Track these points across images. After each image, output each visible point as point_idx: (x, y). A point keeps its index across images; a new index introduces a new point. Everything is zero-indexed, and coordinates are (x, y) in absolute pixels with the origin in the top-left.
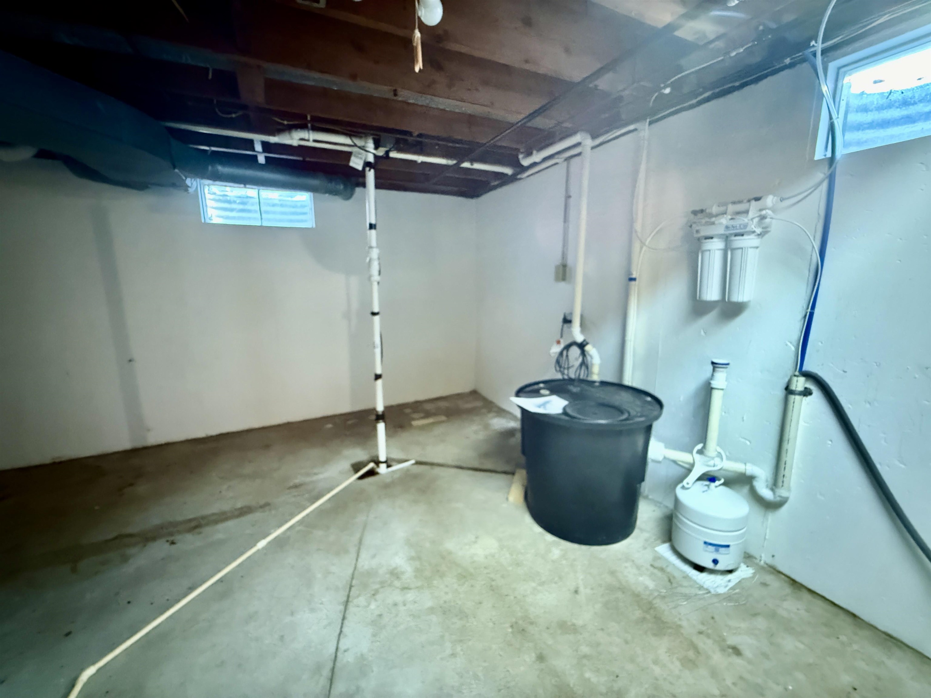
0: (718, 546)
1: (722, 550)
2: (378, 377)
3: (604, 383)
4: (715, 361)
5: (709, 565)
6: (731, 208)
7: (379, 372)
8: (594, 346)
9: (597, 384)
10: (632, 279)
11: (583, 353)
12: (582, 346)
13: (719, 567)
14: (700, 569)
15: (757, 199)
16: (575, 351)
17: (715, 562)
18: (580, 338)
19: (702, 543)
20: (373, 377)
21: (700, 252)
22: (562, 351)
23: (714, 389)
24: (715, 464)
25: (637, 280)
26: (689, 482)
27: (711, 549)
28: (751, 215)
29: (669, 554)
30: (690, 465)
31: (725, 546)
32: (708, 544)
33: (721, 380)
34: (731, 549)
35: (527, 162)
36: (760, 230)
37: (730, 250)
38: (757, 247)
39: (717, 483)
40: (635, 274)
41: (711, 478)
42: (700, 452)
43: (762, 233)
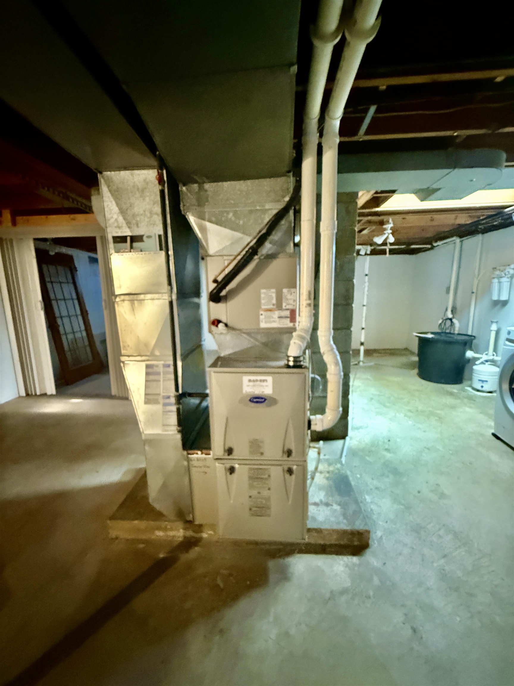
0: (483, 381)
1: (485, 383)
2: (363, 329)
3: (459, 334)
4: (492, 320)
5: (480, 388)
6: (502, 268)
7: (364, 326)
8: (457, 320)
9: (456, 334)
10: (473, 293)
11: (452, 322)
12: (451, 319)
13: (484, 389)
14: (478, 391)
15: (509, 265)
16: (448, 322)
17: (482, 387)
18: (450, 317)
19: (478, 380)
20: (361, 329)
21: (491, 283)
22: (443, 322)
23: (491, 330)
24: (491, 358)
25: (475, 293)
26: (477, 363)
27: (481, 382)
28: (507, 271)
29: (469, 389)
30: (481, 358)
31: (487, 381)
32: (479, 380)
33: (494, 327)
34: (488, 382)
35: (435, 244)
36: (509, 276)
37: (500, 282)
38: (508, 282)
39: (489, 363)
40: (475, 291)
41: (487, 361)
42: (487, 354)
43: (510, 277)
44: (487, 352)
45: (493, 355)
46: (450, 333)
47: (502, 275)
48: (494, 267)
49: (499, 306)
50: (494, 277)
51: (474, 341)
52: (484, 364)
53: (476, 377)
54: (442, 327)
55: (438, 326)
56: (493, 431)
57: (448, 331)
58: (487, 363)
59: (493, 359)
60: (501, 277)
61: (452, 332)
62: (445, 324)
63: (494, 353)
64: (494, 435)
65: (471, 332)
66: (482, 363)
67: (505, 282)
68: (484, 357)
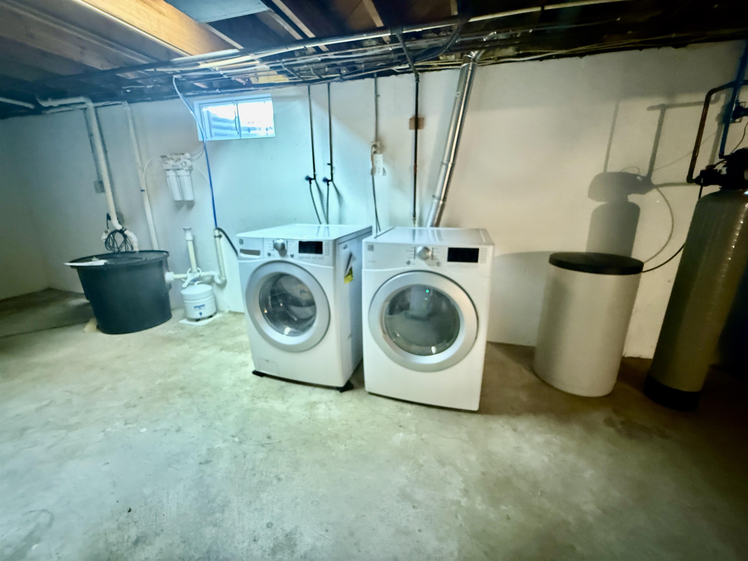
0: (200, 307)
1: (202, 308)
3: (141, 252)
4: (185, 227)
5: (198, 316)
6: (175, 157)
8: (131, 231)
9: (137, 253)
10: (143, 191)
11: (125, 236)
12: (122, 232)
13: (203, 316)
14: (198, 320)
15: (183, 154)
16: (119, 236)
17: (201, 314)
18: (119, 227)
19: (193, 308)
21: (167, 177)
22: (109, 236)
23: (187, 241)
24: (197, 275)
25: (146, 191)
26: (185, 285)
27: (198, 309)
28: (182, 161)
29: (185, 321)
30: (186, 279)
31: (203, 305)
32: (195, 307)
33: (189, 236)
34: (206, 306)
35: (45, 104)
36: (187, 168)
37: (178, 176)
38: (188, 176)
39: (198, 282)
40: (144, 188)
41: (195, 280)
42: (191, 272)
43: (189, 170)
44: (190, 270)
45: (199, 271)
46: (126, 252)
47: (179, 166)
48: (164, 154)
49: (184, 208)
50: (168, 168)
51: (169, 259)
52: (193, 284)
53: (190, 304)
54: (111, 244)
55: (104, 245)
56: (253, 369)
57: (123, 250)
58: (196, 283)
59: (200, 276)
60: (179, 169)
61: (130, 249)
62: (114, 240)
63: (199, 269)
64: (256, 373)
65: (157, 247)
66: (189, 285)
67: (185, 176)
68: (190, 277)
